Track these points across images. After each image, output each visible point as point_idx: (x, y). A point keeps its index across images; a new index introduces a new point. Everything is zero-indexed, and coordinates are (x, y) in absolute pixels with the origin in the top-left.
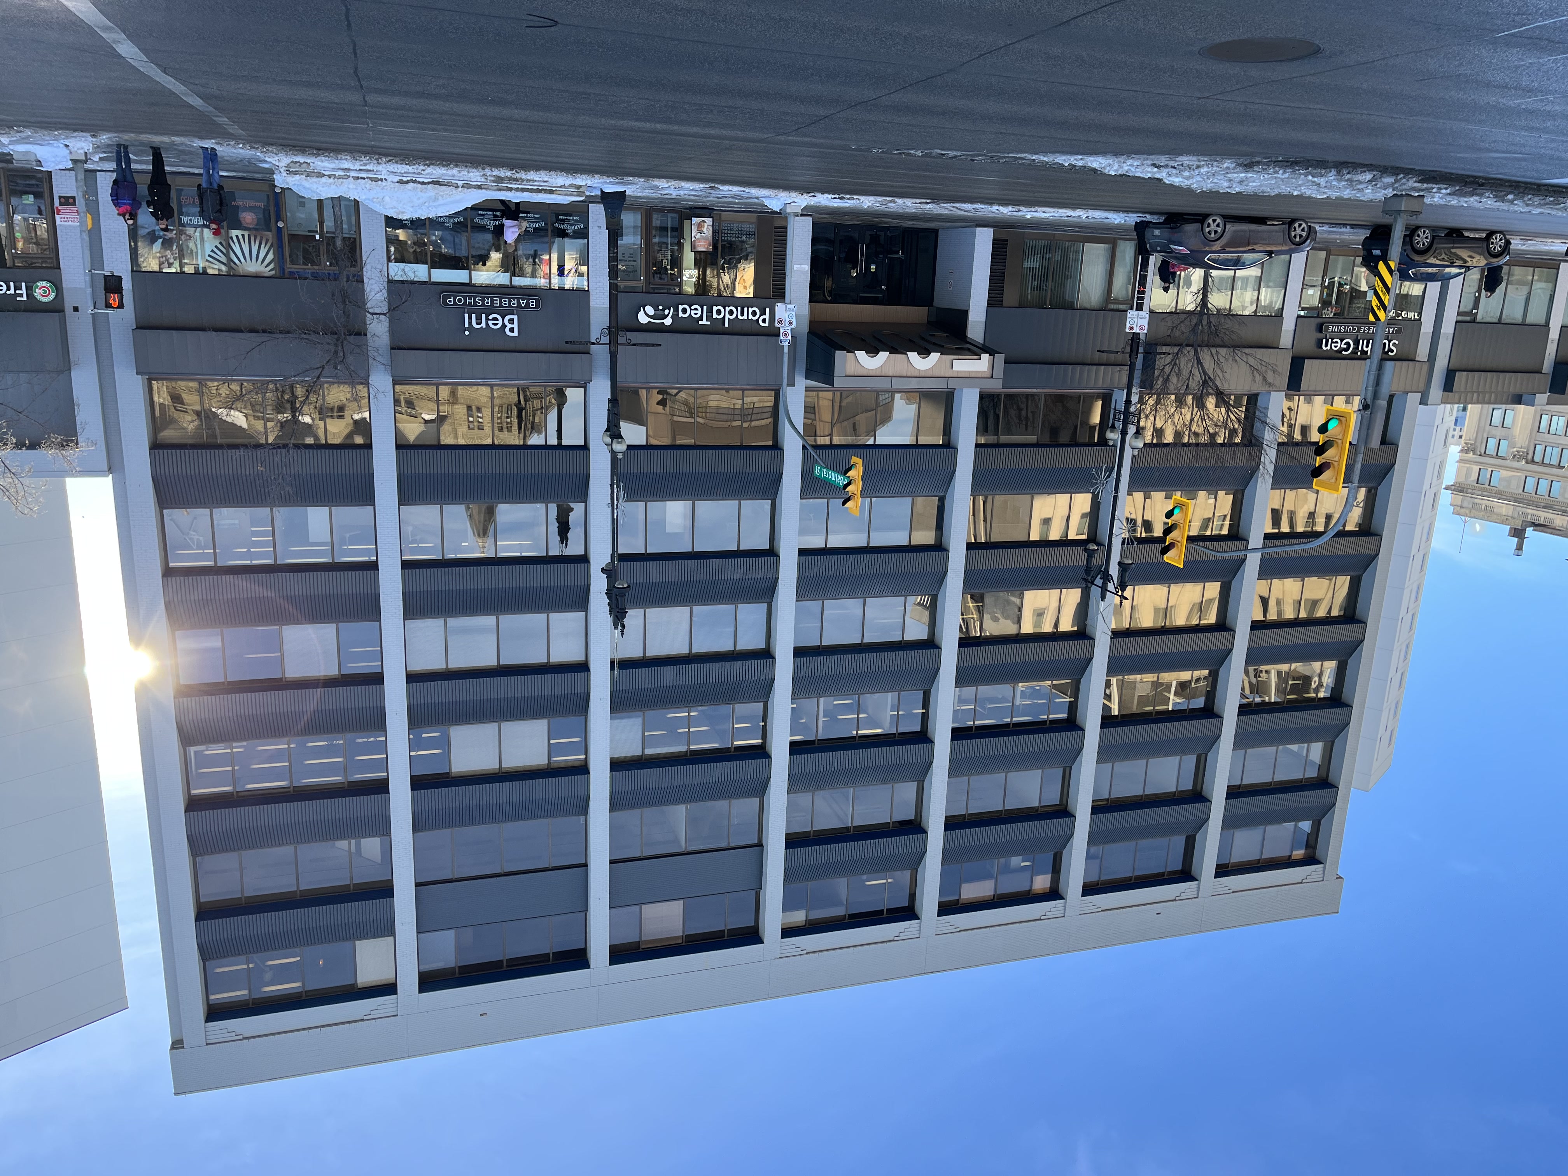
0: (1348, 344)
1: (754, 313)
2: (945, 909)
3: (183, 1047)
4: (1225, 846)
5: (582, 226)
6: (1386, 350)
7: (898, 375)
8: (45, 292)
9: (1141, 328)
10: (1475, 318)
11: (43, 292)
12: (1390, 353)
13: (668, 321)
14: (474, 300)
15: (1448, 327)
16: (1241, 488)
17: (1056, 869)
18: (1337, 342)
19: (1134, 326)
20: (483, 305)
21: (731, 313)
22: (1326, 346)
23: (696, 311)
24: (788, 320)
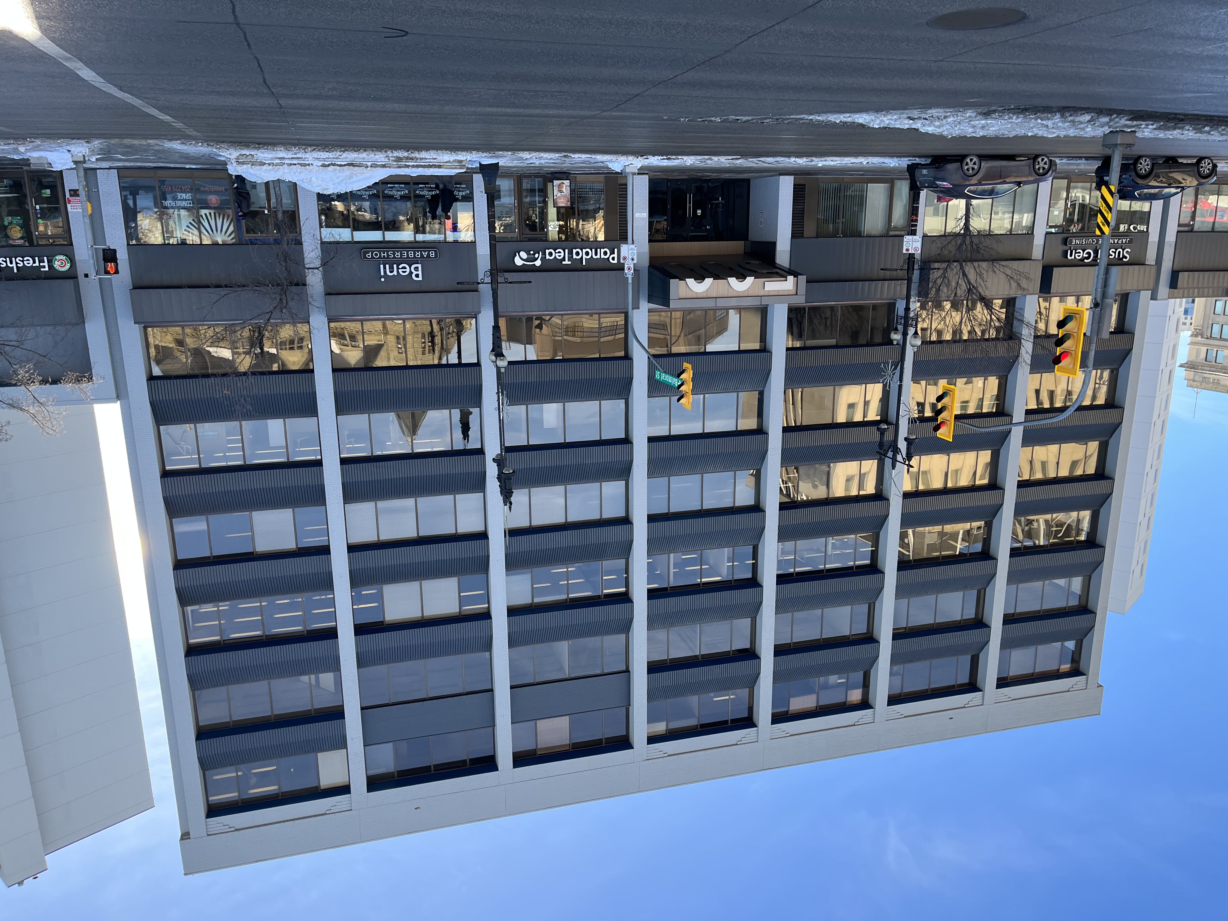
0: (1089, 253)
1: (605, 253)
2: (778, 718)
3: (189, 838)
4: (1003, 662)
5: (468, 192)
6: (1121, 257)
7: (720, 296)
8: (62, 263)
9: (915, 249)
10: (1193, 229)
11: (61, 264)
12: (1124, 260)
13: (538, 263)
14: (388, 254)
15: (1171, 236)
16: (1005, 374)
17: (866, 685)
18: (1079, 253)
19: (910, 248)
20: (394, 257)
21: (587, 253)
22: (1071, 255)
23: (560, 254)
24: (630, 257)
